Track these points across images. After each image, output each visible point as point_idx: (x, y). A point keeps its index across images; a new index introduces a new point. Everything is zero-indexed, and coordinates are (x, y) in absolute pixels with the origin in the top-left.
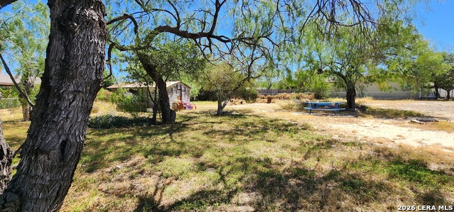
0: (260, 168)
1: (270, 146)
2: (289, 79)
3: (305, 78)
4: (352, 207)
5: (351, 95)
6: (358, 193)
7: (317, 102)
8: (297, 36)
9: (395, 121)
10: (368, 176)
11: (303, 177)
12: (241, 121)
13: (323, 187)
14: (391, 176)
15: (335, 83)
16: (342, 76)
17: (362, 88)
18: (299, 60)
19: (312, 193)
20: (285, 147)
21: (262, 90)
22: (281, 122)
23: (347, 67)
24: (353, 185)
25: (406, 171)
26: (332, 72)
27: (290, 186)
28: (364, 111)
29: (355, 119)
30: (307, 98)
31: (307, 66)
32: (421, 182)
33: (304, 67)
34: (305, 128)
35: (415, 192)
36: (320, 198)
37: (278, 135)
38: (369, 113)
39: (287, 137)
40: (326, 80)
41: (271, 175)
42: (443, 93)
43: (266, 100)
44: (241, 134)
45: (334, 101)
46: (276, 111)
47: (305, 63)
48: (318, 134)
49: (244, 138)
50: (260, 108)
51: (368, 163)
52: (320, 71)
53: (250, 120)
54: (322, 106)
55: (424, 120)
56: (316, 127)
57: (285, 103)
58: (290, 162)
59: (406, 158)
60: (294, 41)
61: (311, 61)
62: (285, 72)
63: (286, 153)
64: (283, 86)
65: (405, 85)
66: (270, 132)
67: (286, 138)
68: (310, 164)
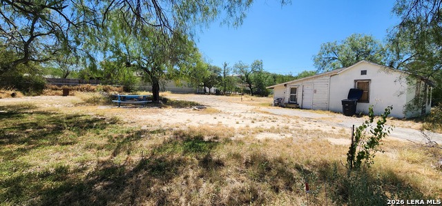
0: (47, 184)
1: (66, 151)
2: (93, 68)
3: (113, 70)
4: (159, 189)
5: (156, 90)
6: (164, 173)
7: (127, 94)
8: (100, 21)
9: (186, 110)
10: (170, 157)
11: (113, 176)
12: (11, 122)
13: (133, 180)
14: (185, 152)
15: (143, 77)
16: (148, 72)
17: (164, 83)
18: (105, 49)
19: (122, 191)
20: (88, 147)
21: (54, 79)
22: (83, 118)
23: (152, 64)
24: (160, 169)
25: (193, 144)
26: (139, 67)
27: (96, 193)
28: (166, 103)
29: (160, 110)
30: (115, 91)
31: (114, 57)
32: (201, 151)
33: (110, 57)
34: (114, 121)
35: (198, 159)
36: (131, 193)
37: (79, 134)
38: (169, 105)
39: (92, 135)
40: (135, 74)
41: (67, 188)
42: (207, 89)
43: (61, 92)
44: (10, 143)
45: (142, 94)
46: (76, 105)
47: (112, 54)
48: (128, 127)
49: (16, 147)
50: (50, 103)
51: (170, 145)
52: (128, 65)
53: (31, 119)
54: (131, 99)
55: (200, 107)
56: (125, 120)
57: (88, 96)
58: (95, 164)
59: (192, 136)
60: (97, 25)
61: (119, 52)
62: (88, 60)
63: (90, 154)
64: (86, 76)
65: (190, 83)
66: (67, 132)
67: (91, 137)
68: (121, 159)
